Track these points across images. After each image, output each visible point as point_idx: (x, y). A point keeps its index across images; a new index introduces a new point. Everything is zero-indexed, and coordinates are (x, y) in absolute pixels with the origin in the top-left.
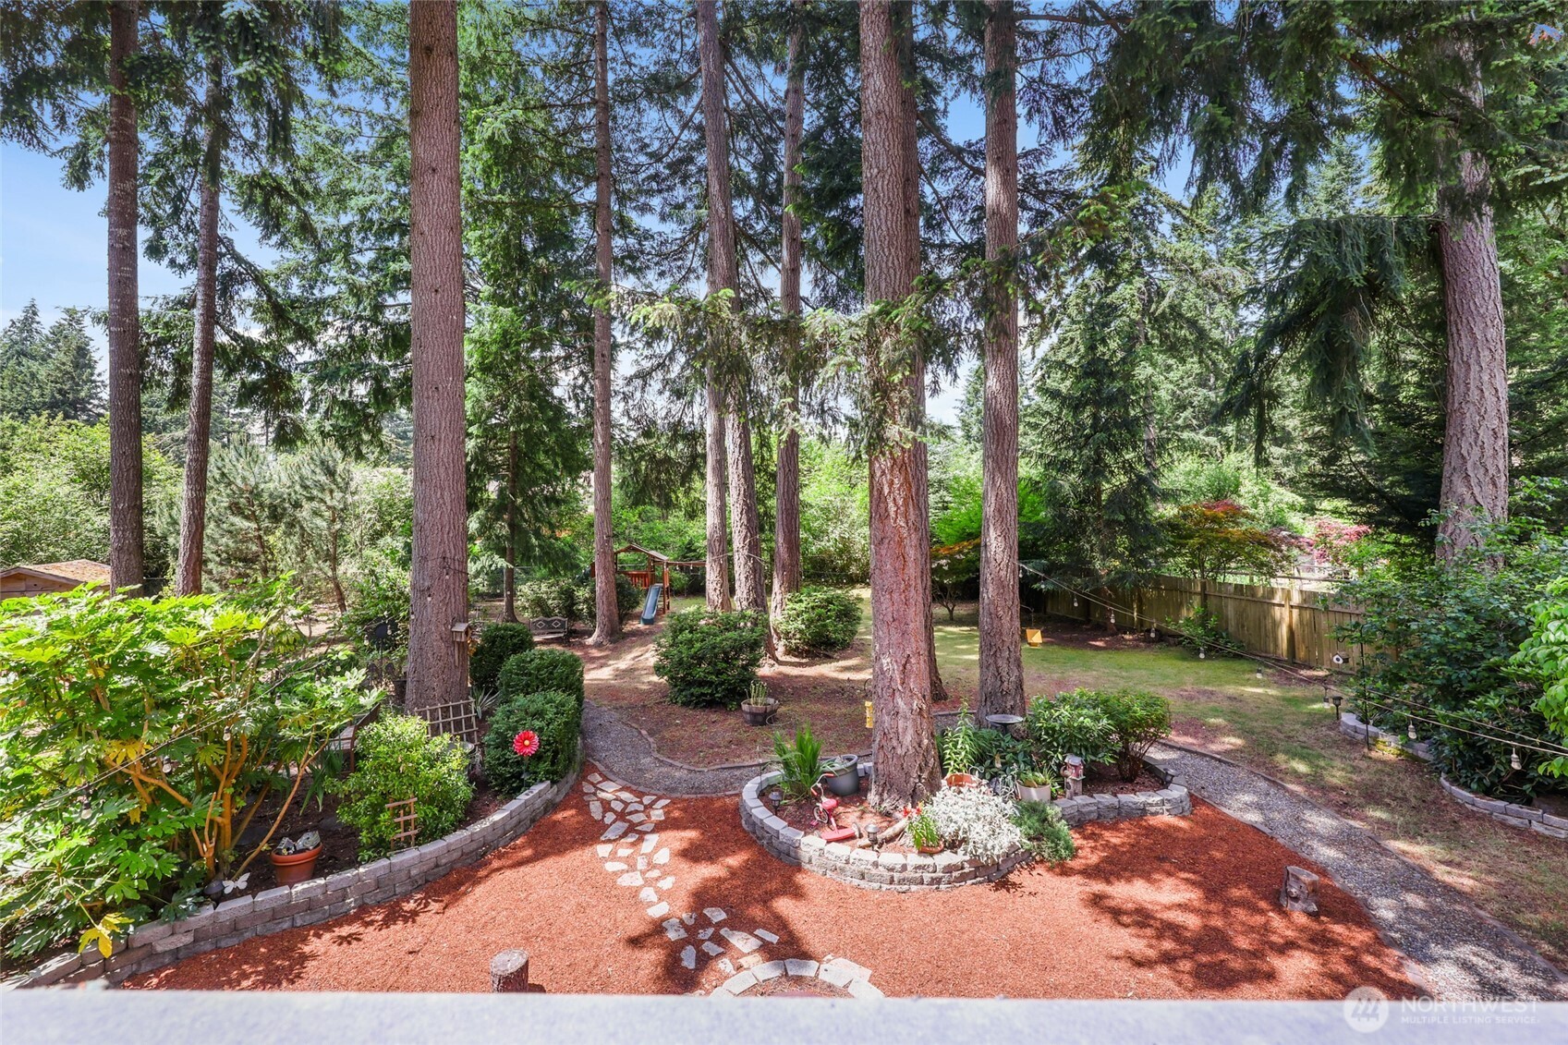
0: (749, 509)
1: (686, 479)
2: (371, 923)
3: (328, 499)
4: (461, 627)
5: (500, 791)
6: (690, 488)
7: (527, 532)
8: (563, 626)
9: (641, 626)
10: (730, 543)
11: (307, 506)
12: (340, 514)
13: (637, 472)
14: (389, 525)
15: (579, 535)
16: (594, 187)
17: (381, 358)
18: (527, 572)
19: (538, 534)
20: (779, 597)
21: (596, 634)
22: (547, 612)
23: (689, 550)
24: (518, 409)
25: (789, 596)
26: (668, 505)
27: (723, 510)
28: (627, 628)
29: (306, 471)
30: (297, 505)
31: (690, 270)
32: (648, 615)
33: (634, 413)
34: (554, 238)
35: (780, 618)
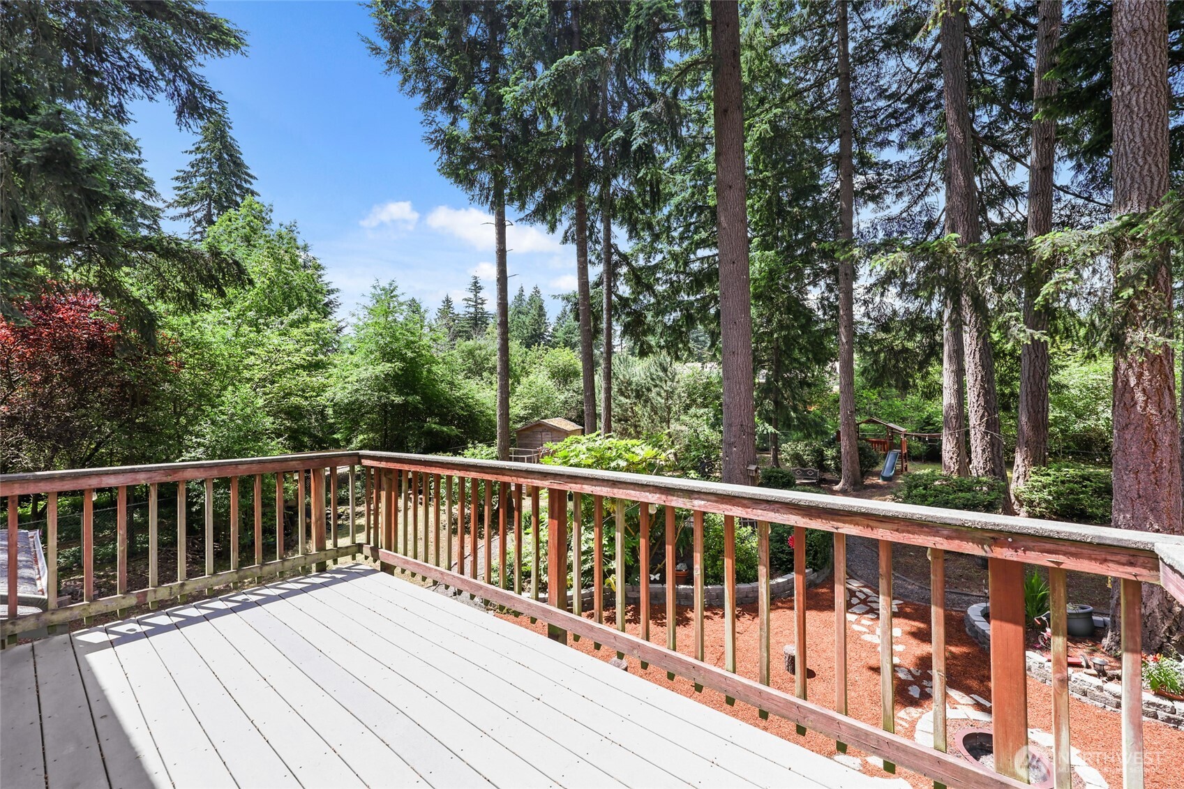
0: (987, 392)
1: (923, 364)
2: (717, 614)
3: (664, 386)
4: (753, 467)
5: (779, 569)
6: (928, 373)
7: (787, 408)
8: (815, 474)
9: (880, 481)
10: (967, 418)
11: (654, 390)
12: (670, 395)
13: (876, 362)
14: (694, 401)
15: (825, 409)
16: (837, 142)
17: (688, 295)
18: (785, 435)
19: (795, 409)
20: (1021, 470)
21: (841, 484)
22: (803, 464)
23: (928, 424)
24: (780, 321)
25: (1033, 469)
26: (905, 387)
27: (960, 392)
28: (868, 482)
29: (653, 370)
30: (649, 390)
31: (929, 185)
32: (885, 474)
33: (873, 315)
34: (806, 188)
35: (1022, 488)
